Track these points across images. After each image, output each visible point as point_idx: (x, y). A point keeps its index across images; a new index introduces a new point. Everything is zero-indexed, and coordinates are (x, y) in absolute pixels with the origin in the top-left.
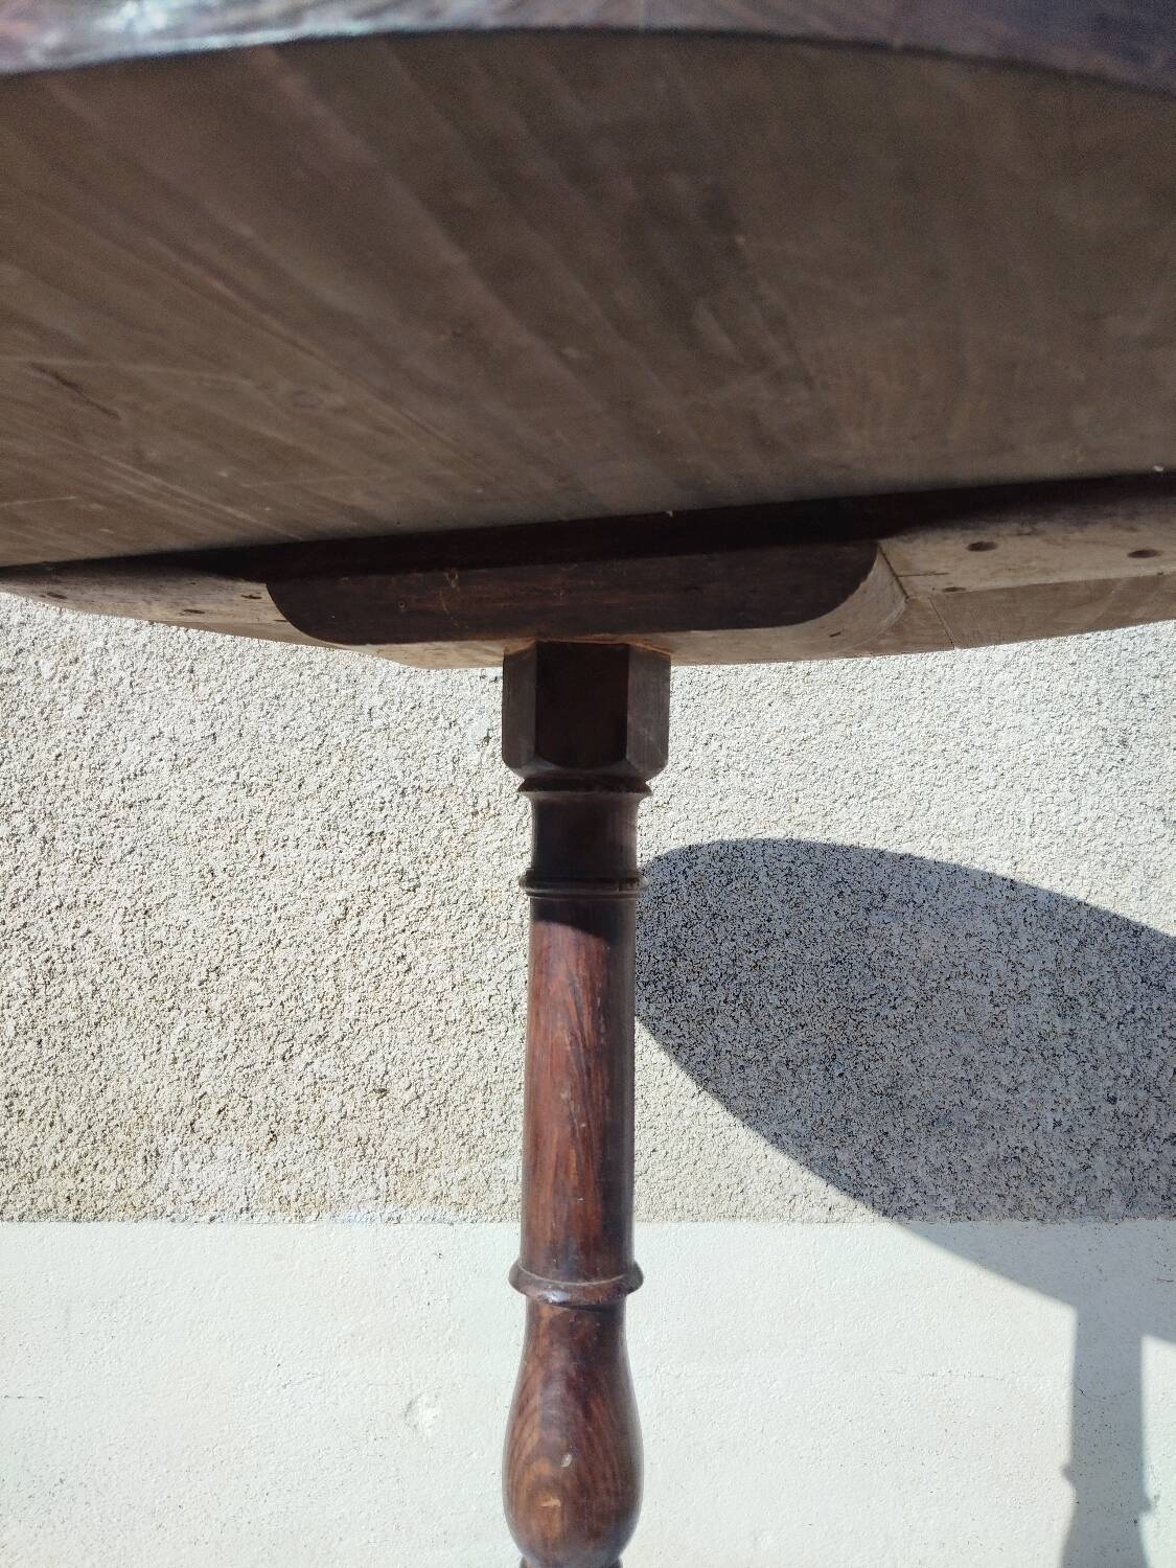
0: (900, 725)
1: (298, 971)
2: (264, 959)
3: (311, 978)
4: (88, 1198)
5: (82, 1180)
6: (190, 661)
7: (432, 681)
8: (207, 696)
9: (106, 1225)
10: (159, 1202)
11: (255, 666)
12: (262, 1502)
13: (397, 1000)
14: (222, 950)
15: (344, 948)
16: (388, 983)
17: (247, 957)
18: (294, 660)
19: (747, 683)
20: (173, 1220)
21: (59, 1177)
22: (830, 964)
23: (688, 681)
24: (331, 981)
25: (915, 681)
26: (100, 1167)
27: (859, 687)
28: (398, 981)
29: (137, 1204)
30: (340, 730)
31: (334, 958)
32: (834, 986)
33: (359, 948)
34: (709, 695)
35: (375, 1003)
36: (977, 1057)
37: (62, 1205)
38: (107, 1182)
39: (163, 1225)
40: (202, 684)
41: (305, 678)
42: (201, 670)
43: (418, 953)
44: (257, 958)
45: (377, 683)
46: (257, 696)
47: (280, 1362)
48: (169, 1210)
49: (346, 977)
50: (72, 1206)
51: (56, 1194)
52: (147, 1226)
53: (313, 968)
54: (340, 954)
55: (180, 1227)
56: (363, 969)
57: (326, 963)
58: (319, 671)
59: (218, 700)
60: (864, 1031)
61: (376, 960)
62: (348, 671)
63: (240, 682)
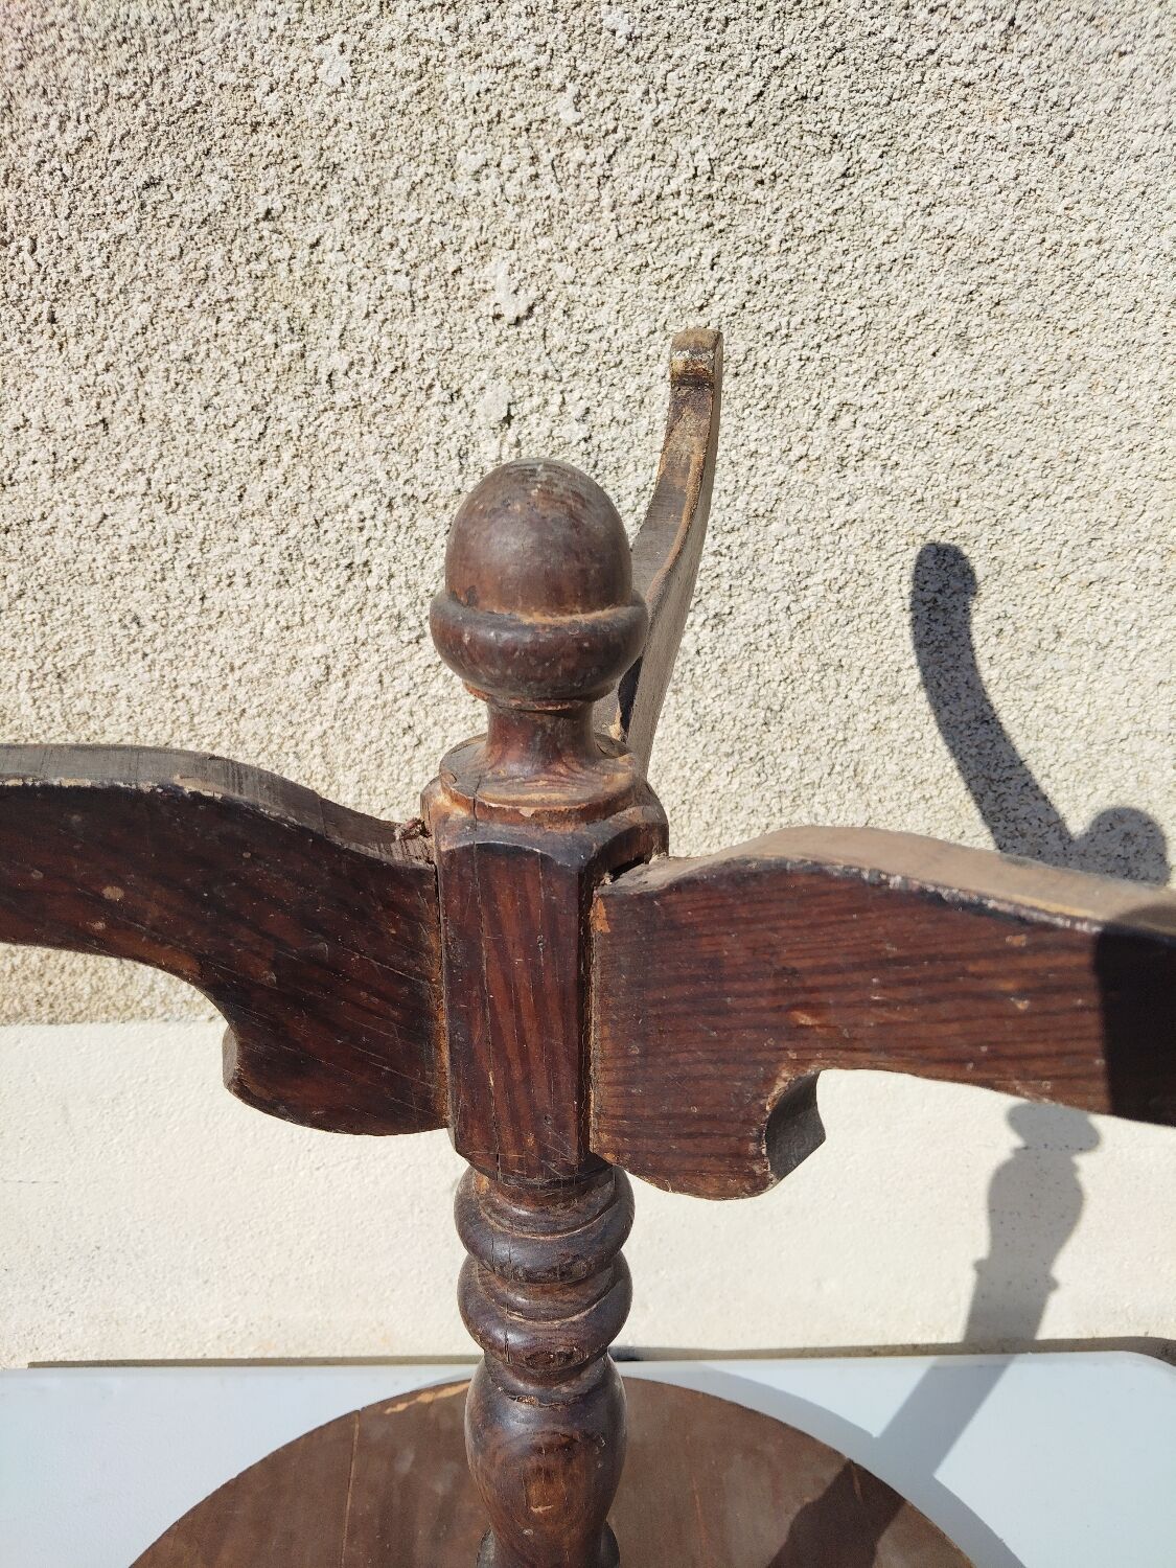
0: (1124, 385)
1: (273, 747)
2: (226, 732)
3: (291, 755)
4: (61, 1000)
5: (50, 983)
6: (47, 303)
7: (420, 326)
8: (82, 361)
9: (87, 1028)
10: (145, 1003)
11: (145, 310)
12: (307, 1263)
13: (407, 780)
14: (169, 721)
15: (331, 718)
16: (394, 759)
17: (203, 730)
18: (204, 296)
19: (903, 320)
20: (166, 1020)
21: (21, 981)
22: (973, 725)
23: (813, 315)
24: (318, 760)
25: (1157, 316)
26: (68, 969)
27: (1071, 325)
28: (406, 757)
29: (121, 1004)
30: (290, 413)
31: (319, 730)
32: (974, 751)
33: (350, 717)
34: (844, 340)
35: (379, 784)
36: (1141, 832)
37: (33, 1009)
38: (80, 983)
39: (153, 1027)
40: (72, 341)
41: (225, 326)
42: (68, 316)
43: (430, 721)
44: (217, 731)
45: (337, 329)
46: (157, 357)
47: (310, 1146)
48: (160, 1010)
49: (339, 751)
50: (45, 1010)
51: (23, 997)
52: (135, 1027)
53: (293, 742)
54: (326, 725)
55: (173, 1028)
56: (358, 743)
57: (309, 736)
58: (244, 314)
59: (101, 366)
60: (1004, 805)
61: (375, 732)
62: (288, 313)
63: (128, 335)
